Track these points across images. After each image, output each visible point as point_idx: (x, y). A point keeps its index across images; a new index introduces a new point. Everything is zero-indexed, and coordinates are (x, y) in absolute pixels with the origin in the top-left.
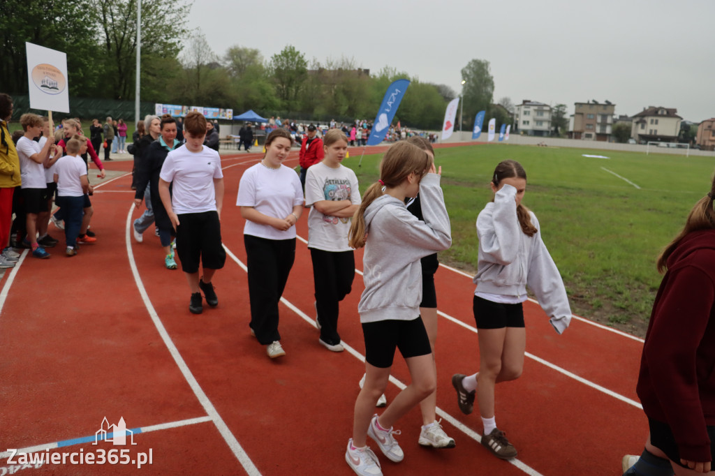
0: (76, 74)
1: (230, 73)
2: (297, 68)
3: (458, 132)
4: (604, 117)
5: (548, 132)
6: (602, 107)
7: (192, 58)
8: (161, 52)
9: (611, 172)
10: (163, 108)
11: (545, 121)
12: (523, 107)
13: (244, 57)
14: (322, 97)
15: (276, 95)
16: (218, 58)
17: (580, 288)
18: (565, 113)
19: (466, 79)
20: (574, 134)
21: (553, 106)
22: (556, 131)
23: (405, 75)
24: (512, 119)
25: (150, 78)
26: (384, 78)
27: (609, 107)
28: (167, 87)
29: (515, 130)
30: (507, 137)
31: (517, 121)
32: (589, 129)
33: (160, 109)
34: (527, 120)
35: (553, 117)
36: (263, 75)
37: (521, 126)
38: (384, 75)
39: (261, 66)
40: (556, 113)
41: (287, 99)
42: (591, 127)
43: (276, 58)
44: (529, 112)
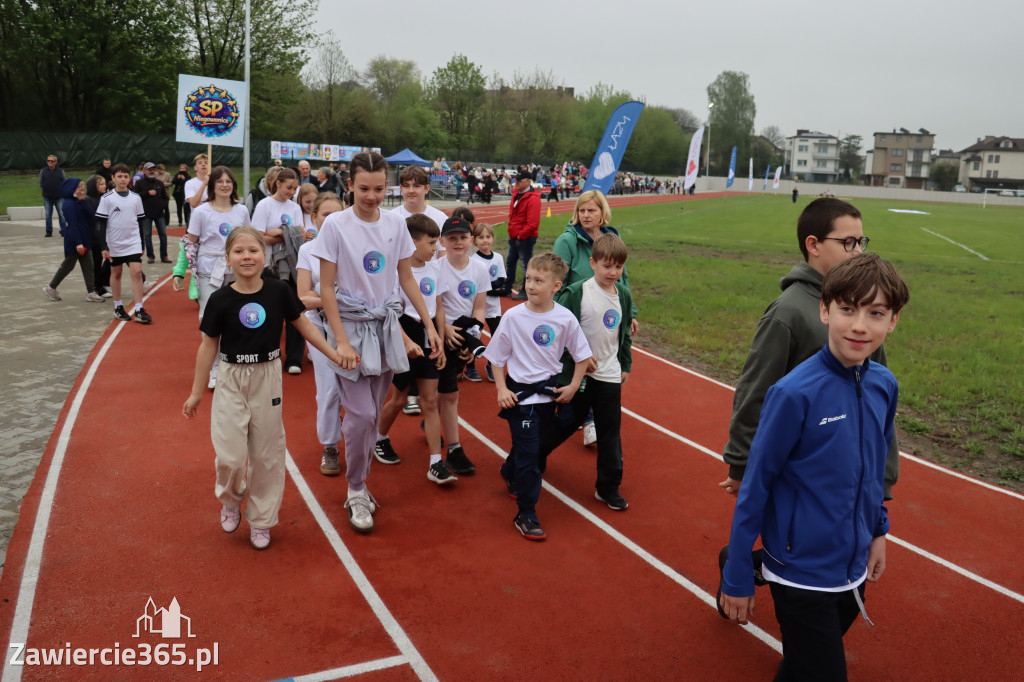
0: (158, 100)
1: (374, 96)
2: (471, 87)
3: (703, 177)
4: (918, 152)
5: (835, 175)
6: (914, 139)
7: (321, 75)
8: (278, 67)
9: (938, 235)
10: (282, 147)
11: (830, 160)
12: (798, 140)
13: (393, 73)
14: (508, 129)
15: (441, 127)
16: (356, 74)
17: (942, 421)
18: (859, 148)
19: (715, 100)
20: (872, 179)
21: (840, 139)
22: (847, 174)
23: (627, 96)
24: (782, 158)
25: (262, 104)
26: (596, 101)
27: (925, 139)
28: (288, 116)
29: (787, 175)
30: (776, 185)
31: (789, 161)
32: (894, 171)
33: (277, 149)
34: (803, 159)
35: (841, 155)
36: (421, 99)
37: (795, 168)
38: (595, 96)
39: (418, 85)
40: (845, 147)
41: (457, 132)
42: (898, 168)
43: (441, 73)
44: (807, 147)
